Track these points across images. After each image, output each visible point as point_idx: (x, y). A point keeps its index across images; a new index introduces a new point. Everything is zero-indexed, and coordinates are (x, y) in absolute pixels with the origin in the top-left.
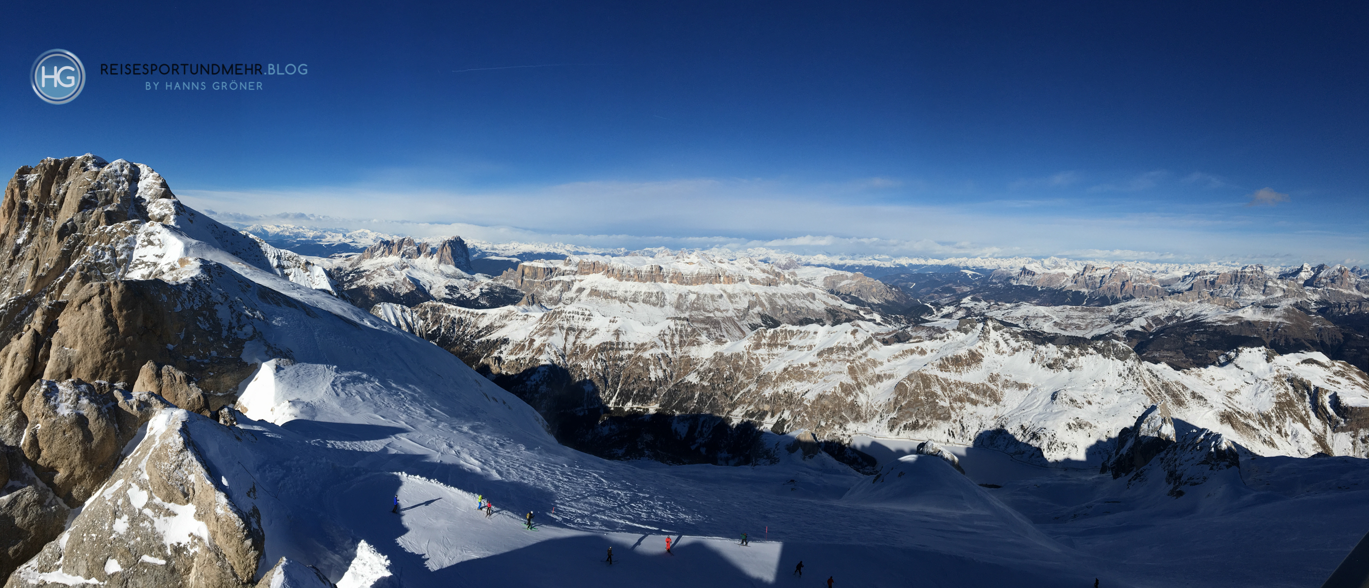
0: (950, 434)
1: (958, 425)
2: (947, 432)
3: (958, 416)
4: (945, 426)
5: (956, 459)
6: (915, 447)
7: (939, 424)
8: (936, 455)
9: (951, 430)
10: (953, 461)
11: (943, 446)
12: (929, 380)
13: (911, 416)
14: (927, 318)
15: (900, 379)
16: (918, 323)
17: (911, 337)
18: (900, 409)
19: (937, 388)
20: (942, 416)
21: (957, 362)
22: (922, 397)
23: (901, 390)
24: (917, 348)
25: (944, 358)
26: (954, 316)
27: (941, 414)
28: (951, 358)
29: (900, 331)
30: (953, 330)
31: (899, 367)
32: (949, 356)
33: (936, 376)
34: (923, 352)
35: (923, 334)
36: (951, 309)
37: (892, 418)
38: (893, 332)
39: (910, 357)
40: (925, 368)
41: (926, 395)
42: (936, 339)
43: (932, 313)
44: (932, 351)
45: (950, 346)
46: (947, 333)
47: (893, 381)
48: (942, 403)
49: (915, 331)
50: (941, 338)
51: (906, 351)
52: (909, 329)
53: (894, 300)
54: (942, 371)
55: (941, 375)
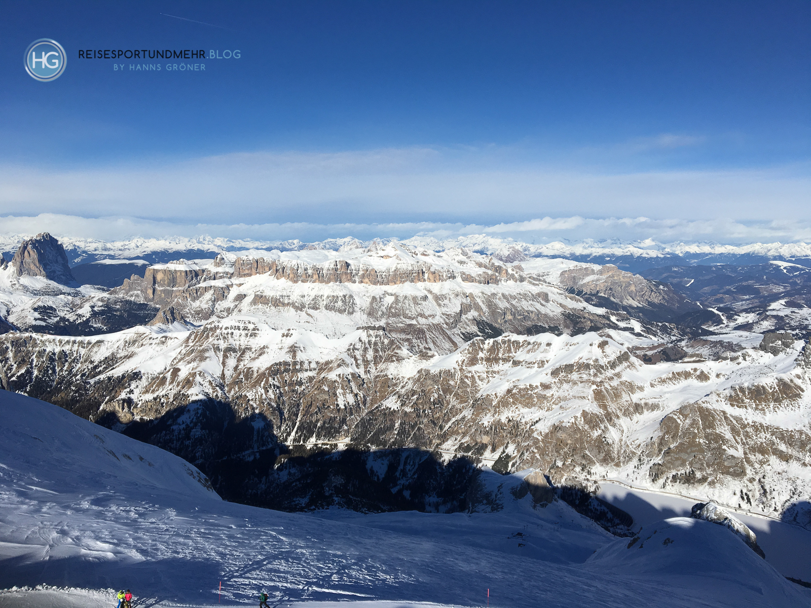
0: (742, 498)
1: (756, 486)
2: (738, 494)
3: (756, 473)
4: (736, 485)
5: (752, 534)
6: (689, 507)
7: (726, 481)
8: (721, 524)
9: (745, 491)
10: (748, 537)
11: (731, 513)
12: (713, 417)
13: (683, 464)
14: (712, 329)
15: (667, 411)
16: (697, 336)
17: (685, 355)
18: (668, 453)
19: (724, 431)
20: (731, 470)
21: (758, 394)
22: (701, 441)
23: (669, 427)
24: (695, 370)
25: (737, 387)
26: (756, 329)
27: (729, 467)
28: (749, 389)
29: (670, 345)
30: (754, 348)
31: (667, 395)
32: (746, 385)
33: (724, 413)
34: (703, 377)
35: (705, 351)
36: (751, 317)
37: (654, 464)
38: (659, 346)
39: (684, 383)
40: (707, 399)
41: (706, 437)
42: (726, 359)
43: (719, 322)
44: (718, 376)
45: (748, 371)
46: (744, 351)
47: (658, 415)
48: (731, 452)
49: (692, 346)
50: (732, 359)
51: (678, 374)
52: (683, 343)
53: (662, 302)
54: (732, 405)
55: (733, 411)
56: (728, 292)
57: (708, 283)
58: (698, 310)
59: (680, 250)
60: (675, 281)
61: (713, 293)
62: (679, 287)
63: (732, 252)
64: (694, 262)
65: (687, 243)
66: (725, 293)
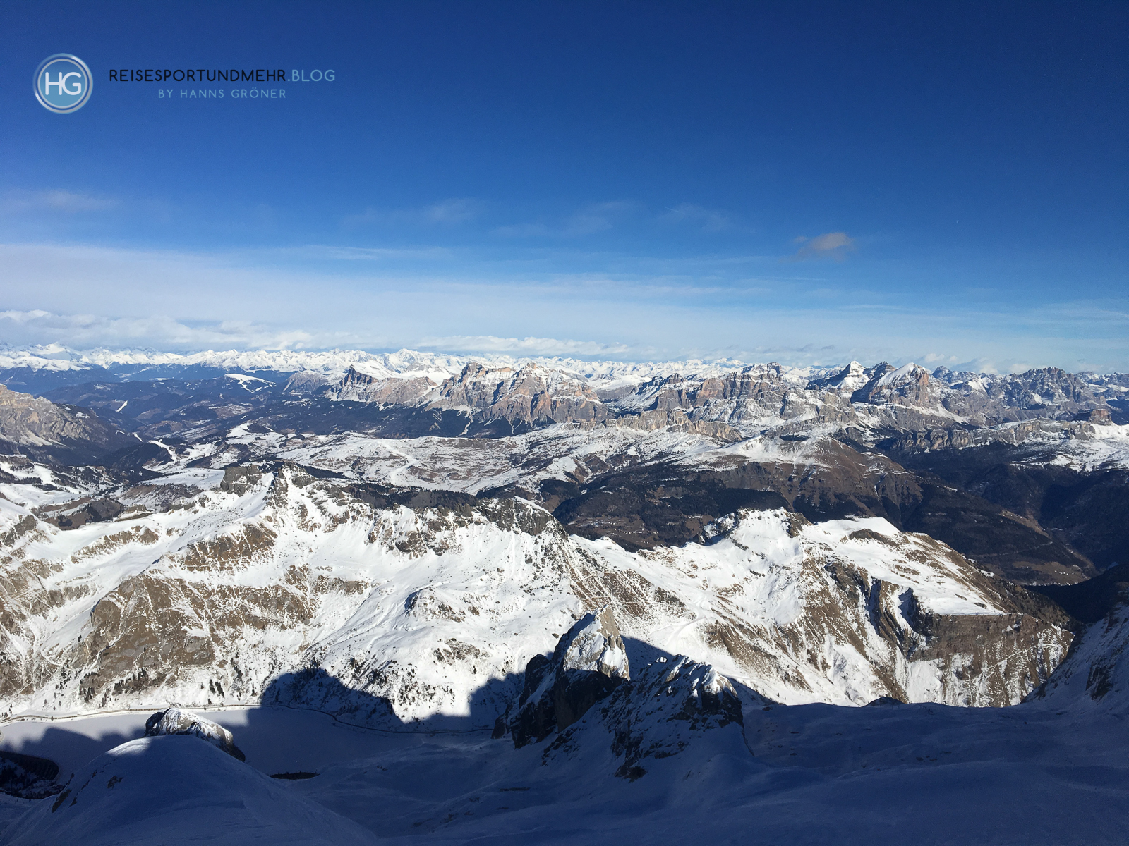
0: (213, 690)
1: (229, 669)
2: (207, 686)
3: (228, 653)
4: (202, 675)
5: (227, 733)
6: (142, 723)
7: (189, 673)
8: (187, 733)
9: (214, 681)
10: (223, 738)
11: (199, 714)
12: (167, 590)
13: (130, 665)
14: (156, 469)
15: (101, 594)
16: (136, 480)
17: (122, 509)
18: (105, 654)
19: (183, 606)
20: (196, 656)
21: (223, 549)
22: (153, 626)
23: (104, 616)
24: (138, 529)
25: (196, 544)
26: (215, 463)
27: (193, 654)
28: (211, 544)
29: (98, 498)
30: (214, 489)
31: (99, 571)
32: (207, 539)
33: (181, 581)
34: (150, 536)
35: (149, 500)
36: (208, 449)
37: (87, 676)
38: (82, 500)
39: (122, 549)
40: (157, 566)
41: (159, 620)
42: (179, 507)
43: (167, 458)
44: (169, 532)
45: (208, 520)
46: (201, 495)
47: (87, 602)
48: (194, 632)
49: (131, 496)
50: (188, 507)
51: (114, 538)
52: (118, 493)
53: (82, 435)
54: (191, 569)
55: (191, 577)
56: (176, 417)
57: (148, 406)
58: (136, 444)
59: (103, 359)
60: (101, 404)
61: (155, 420)
62: (107, 413)
63: (176, 362)
64: (126, 377)
65: (114, 349)
66: (172, 419)
